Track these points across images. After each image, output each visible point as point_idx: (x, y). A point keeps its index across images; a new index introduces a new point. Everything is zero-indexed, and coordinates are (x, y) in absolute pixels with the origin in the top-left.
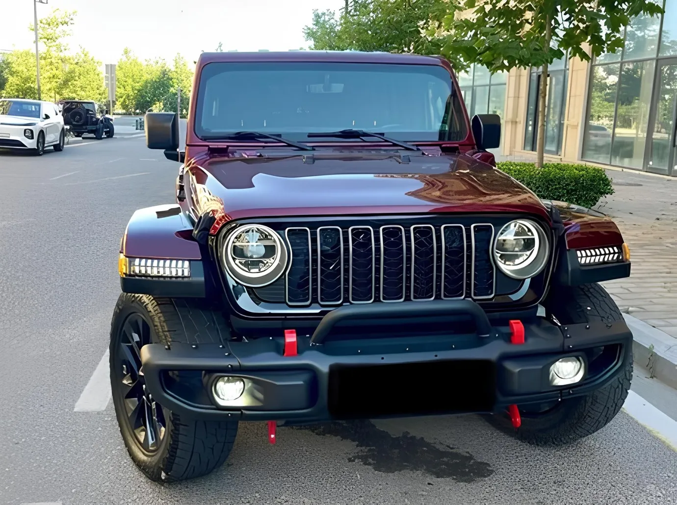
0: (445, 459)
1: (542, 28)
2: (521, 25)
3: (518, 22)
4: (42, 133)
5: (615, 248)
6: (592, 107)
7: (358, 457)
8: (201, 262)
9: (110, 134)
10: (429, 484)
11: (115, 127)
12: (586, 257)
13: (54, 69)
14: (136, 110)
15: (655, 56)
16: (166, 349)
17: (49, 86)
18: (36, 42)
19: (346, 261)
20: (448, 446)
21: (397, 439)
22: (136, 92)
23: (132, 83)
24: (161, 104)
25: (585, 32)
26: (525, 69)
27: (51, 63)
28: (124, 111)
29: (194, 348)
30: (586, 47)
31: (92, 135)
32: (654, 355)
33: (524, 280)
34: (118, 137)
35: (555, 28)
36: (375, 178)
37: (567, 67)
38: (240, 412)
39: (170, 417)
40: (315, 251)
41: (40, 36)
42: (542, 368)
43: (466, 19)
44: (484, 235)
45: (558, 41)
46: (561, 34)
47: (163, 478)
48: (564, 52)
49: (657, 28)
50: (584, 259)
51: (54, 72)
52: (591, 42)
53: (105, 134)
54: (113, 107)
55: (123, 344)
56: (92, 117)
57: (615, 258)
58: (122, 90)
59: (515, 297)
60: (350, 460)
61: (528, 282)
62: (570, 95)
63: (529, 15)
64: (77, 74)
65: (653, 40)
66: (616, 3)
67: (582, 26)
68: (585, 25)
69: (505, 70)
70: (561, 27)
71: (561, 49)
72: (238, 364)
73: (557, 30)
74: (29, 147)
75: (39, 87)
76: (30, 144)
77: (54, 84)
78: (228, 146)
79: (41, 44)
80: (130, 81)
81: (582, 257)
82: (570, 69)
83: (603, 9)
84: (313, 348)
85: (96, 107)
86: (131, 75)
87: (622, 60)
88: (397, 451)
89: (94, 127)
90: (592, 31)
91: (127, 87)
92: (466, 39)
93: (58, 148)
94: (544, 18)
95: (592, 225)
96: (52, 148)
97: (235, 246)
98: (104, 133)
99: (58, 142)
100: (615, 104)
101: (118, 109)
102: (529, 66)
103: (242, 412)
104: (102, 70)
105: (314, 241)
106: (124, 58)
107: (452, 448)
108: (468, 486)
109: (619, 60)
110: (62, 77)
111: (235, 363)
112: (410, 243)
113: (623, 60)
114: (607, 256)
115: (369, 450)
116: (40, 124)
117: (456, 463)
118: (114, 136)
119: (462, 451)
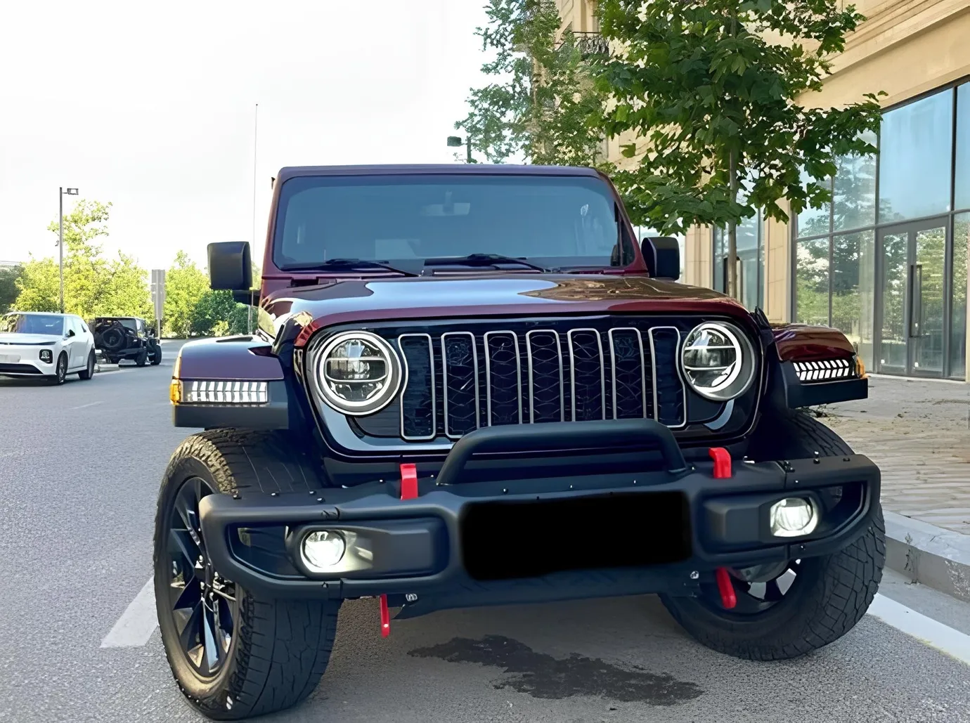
0: (633, 682)
1: (725, 178)
2: (698, 175)
3: (693, 172)
4: (64, 355)
5: (845, 362)
6: (798, 308)
7: (508, 683)
8: (283, 384)
9: (156, 360)
10: (612, 709)
11: (163, 353)
12: (807, 372)
13: (83, 278)
14: (191, 332)
15: (873, 223)
16: (235, 498)
17: (74, 301)
18: (60, 243)
19: (482, 377)
20: (635, 667)
21: (564, 662)
22: (193, 308)
23: (187, 296)
24: (226, 323)
25: (781, 182)
26: (707, 227)
27: (79, 271)
28: (175, 334)
29: (274, 496)
30: (783, 203)
31: (133, 363)
32: (913, 550)
33: (726, 402)
34: (166, 364)
35: (741, 178)
36: (519, 295)
37: (762, 244)
38: (338, 582)
39: (240, 609)
40: (438, 365)
41: (64, 237)
42: (760, 507)
43: (625, 171)
44: (667, 342)
45: (747, 196)
46: (750, 186)
47: (229, 707)
48: (756, 210)
49: (872, 196)
50: (804, 374)
51: (84, 281)
52: (789, 195)
53: (150, 360)
54: (161, 328)
55: (172, 530)
56: (133, 339)
57: (846, 374)
58: (173, 307)
59: (714, 425)
60: (497, 687)
61: (731, 404)
62: (768, 280)
63: (706, 162)
64: (114, 287)
65: (868, 214)
66: (818, 147)
67: (775, 174)
68: (779, 173)
69: (679, 233)
70: (749, 177)
71: (753, 206)
72: (336, 512)
73: (743, 181)
74: (45, 373)
75: (62, 302)
76: (48, 369)
77: (82, 299)
78: (318, 278)
79: (66, 247)
80: (184, 294)
81: (801, 371)
82: (766, 248)
83: (802, 152)
84: (441, 488)
85: (139, 325)
86: (185, 286)
87: (831, 231)
88: (563, 675)
89: (134, 351)
90: (789, 179)
91: (179, 302)
92: (627, 193)
93: (84, 376)
94: (725, 166)
95: (811, 336)
96: (77, 376)
97: (329, 363)
98: (148, 359)
99: (85, 368)
100: (828, 294)
101: (168, 332)
102: (711, 223)
103: (342, 583)
104: (148, 282)
105: (437, 351)
106: (177, 267)
107: (642, 669)
108: (668, 709)
109: (828, 231)
110: (92, 287)
111: (332, 510)
112: (567, 351)
113: (834, 231)
114: (835, 371)
115: (524, 676)
116: (62, 342)
117: (649, 685)
118: (160, 364)
119: (657, 672)
